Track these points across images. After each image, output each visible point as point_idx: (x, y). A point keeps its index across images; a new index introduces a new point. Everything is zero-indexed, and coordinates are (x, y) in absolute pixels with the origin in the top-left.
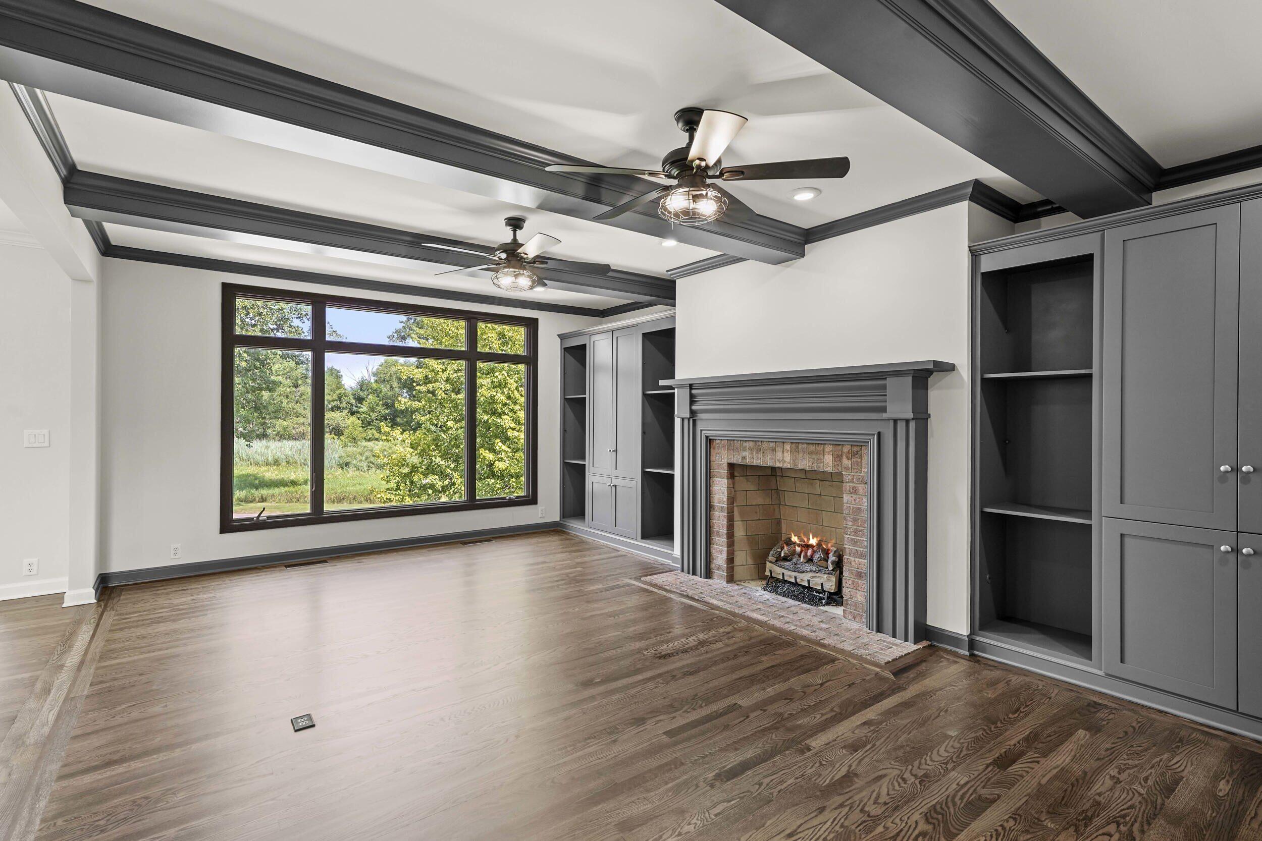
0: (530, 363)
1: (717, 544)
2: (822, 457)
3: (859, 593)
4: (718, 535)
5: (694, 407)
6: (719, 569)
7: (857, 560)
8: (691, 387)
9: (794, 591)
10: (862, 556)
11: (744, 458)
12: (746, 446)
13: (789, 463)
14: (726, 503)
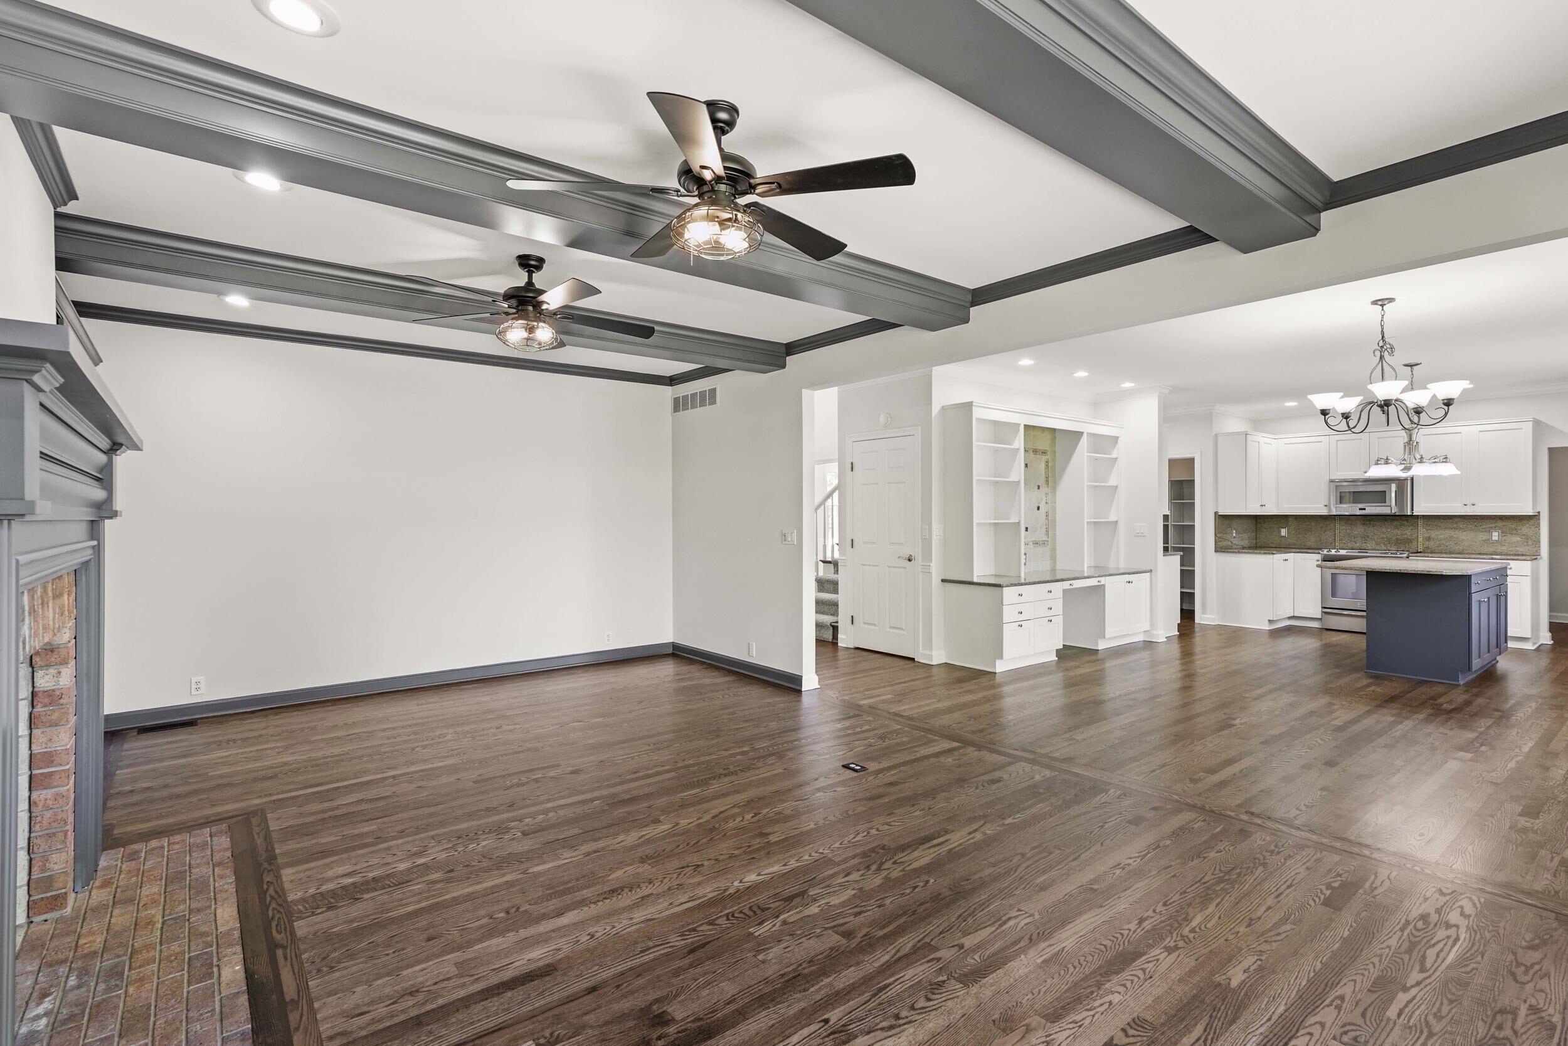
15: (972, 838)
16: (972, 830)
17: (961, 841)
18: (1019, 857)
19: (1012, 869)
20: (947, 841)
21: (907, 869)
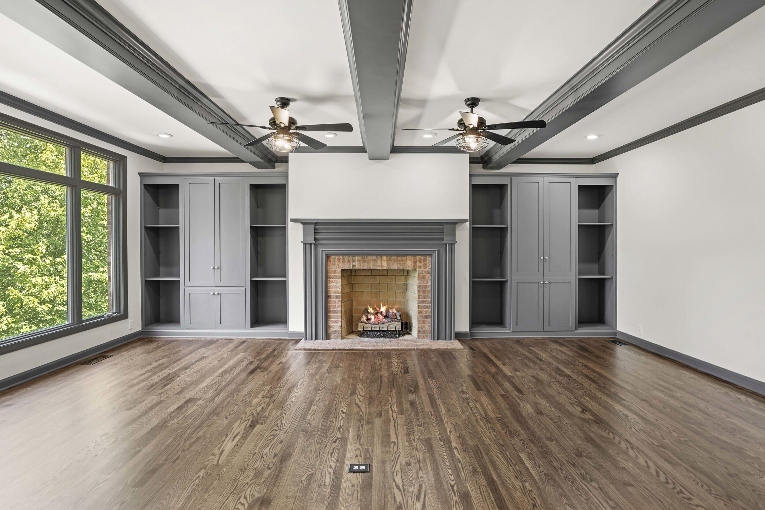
0: (119, 195)
1: (334, 318)
2: (405, 262)
3: (426, 325)
4: (334, 312)
5: (317, 236)
6: (335, 332)
7: (425, 310)
8: (316, 224)
9: (380, 334)
10: (428, 307)
11: (354, 266)
12: (356, 259)
13: (385, 267)
14: (340, 293)
15: (219, 448)
16: (223, 454)
17: (225, 443)
18: (186, 448)
19: (188, 440)
20: (233, 440)
21: (240, 420)
